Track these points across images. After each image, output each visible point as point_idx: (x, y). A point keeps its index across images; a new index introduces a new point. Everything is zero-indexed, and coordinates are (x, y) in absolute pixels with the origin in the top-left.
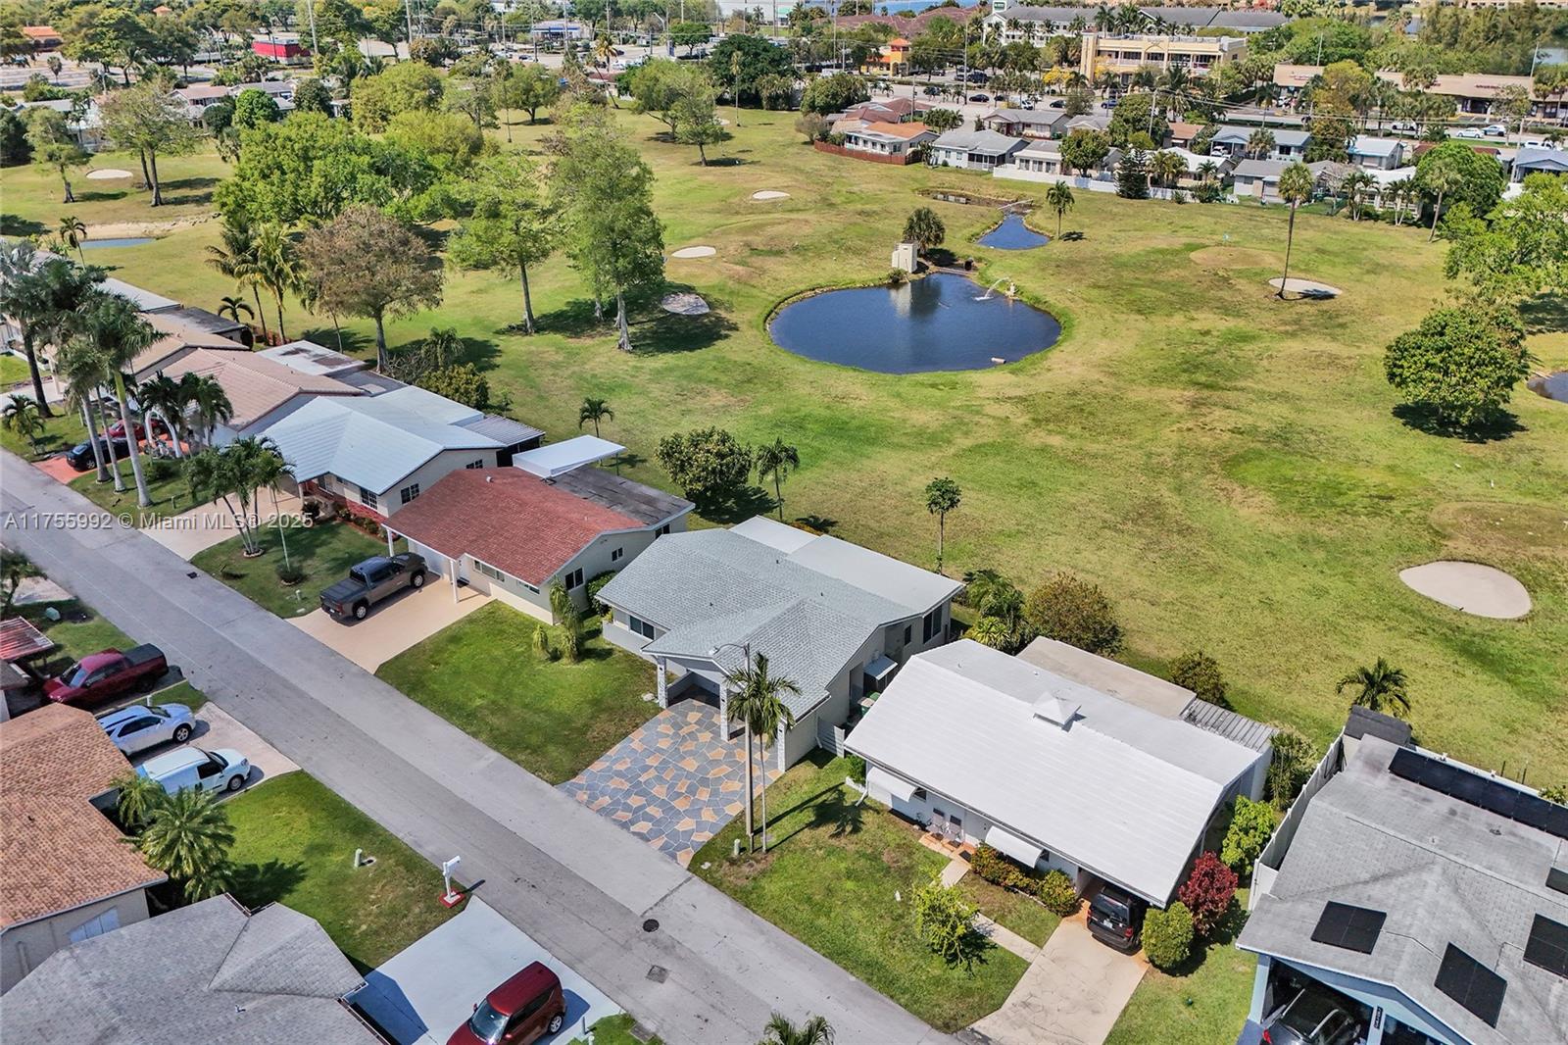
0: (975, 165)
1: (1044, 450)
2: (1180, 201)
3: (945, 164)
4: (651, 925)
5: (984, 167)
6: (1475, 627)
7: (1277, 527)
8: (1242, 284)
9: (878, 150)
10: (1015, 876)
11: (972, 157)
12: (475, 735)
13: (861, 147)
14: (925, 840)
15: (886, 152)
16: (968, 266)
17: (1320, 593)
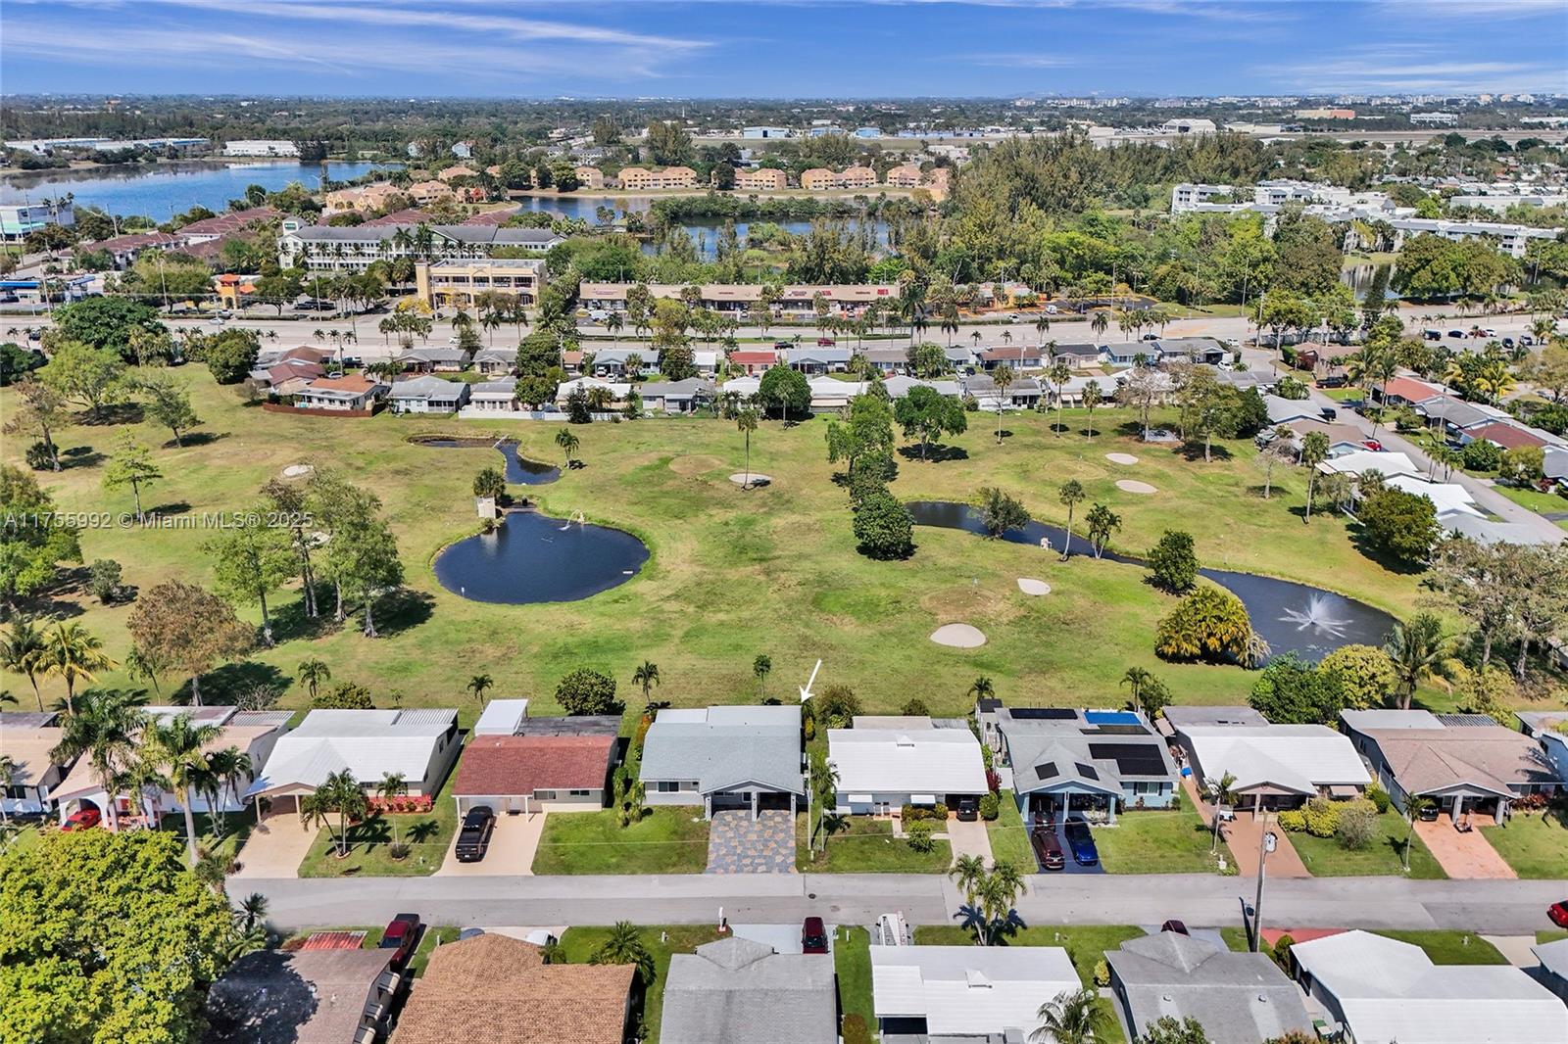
0: (435, 410)
1: (722, 624)
2: (617, 421)
3: (408, 411)
4: (812, 896)
5: (445, 410)
6: (973, 653)
7: (868, 632)
8: (716, 483)
9: (337, 406)
10: (924, 812)
11: (431, 403)
12: (633, 873)
13: (315, 404)
14: (875, 818)
15: (347, 407)
16: (525, 503)
17: (910, 658)
